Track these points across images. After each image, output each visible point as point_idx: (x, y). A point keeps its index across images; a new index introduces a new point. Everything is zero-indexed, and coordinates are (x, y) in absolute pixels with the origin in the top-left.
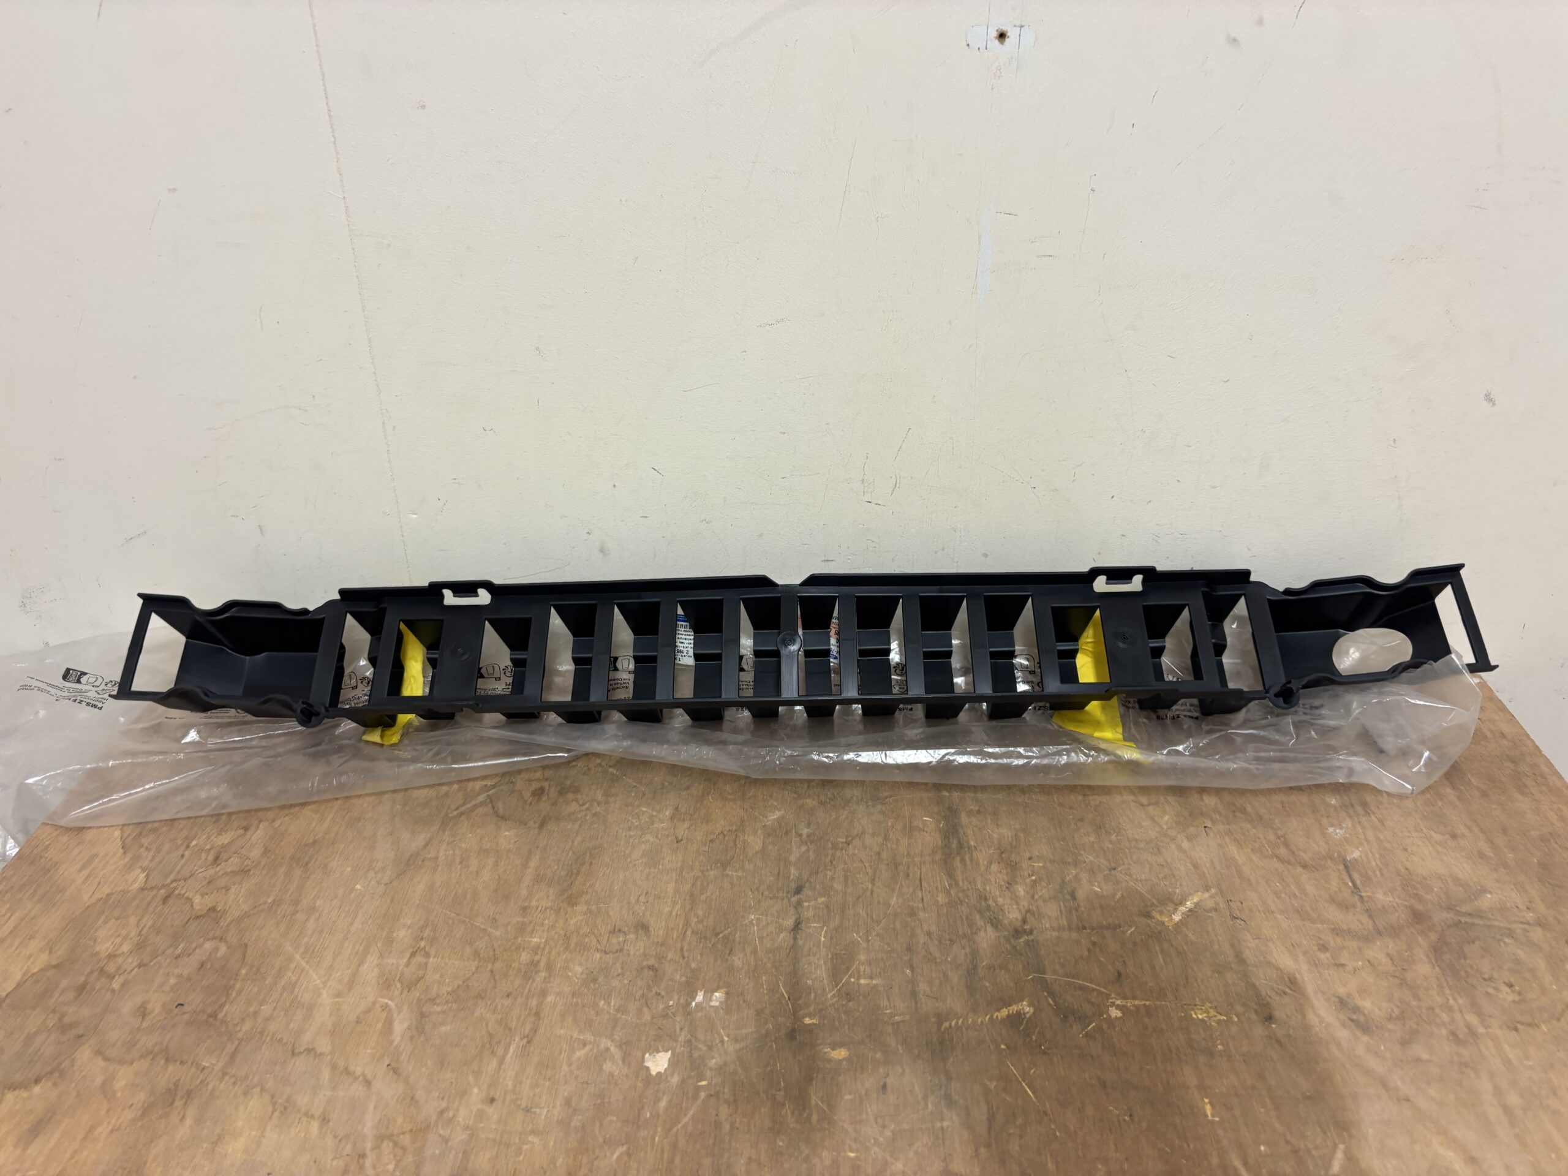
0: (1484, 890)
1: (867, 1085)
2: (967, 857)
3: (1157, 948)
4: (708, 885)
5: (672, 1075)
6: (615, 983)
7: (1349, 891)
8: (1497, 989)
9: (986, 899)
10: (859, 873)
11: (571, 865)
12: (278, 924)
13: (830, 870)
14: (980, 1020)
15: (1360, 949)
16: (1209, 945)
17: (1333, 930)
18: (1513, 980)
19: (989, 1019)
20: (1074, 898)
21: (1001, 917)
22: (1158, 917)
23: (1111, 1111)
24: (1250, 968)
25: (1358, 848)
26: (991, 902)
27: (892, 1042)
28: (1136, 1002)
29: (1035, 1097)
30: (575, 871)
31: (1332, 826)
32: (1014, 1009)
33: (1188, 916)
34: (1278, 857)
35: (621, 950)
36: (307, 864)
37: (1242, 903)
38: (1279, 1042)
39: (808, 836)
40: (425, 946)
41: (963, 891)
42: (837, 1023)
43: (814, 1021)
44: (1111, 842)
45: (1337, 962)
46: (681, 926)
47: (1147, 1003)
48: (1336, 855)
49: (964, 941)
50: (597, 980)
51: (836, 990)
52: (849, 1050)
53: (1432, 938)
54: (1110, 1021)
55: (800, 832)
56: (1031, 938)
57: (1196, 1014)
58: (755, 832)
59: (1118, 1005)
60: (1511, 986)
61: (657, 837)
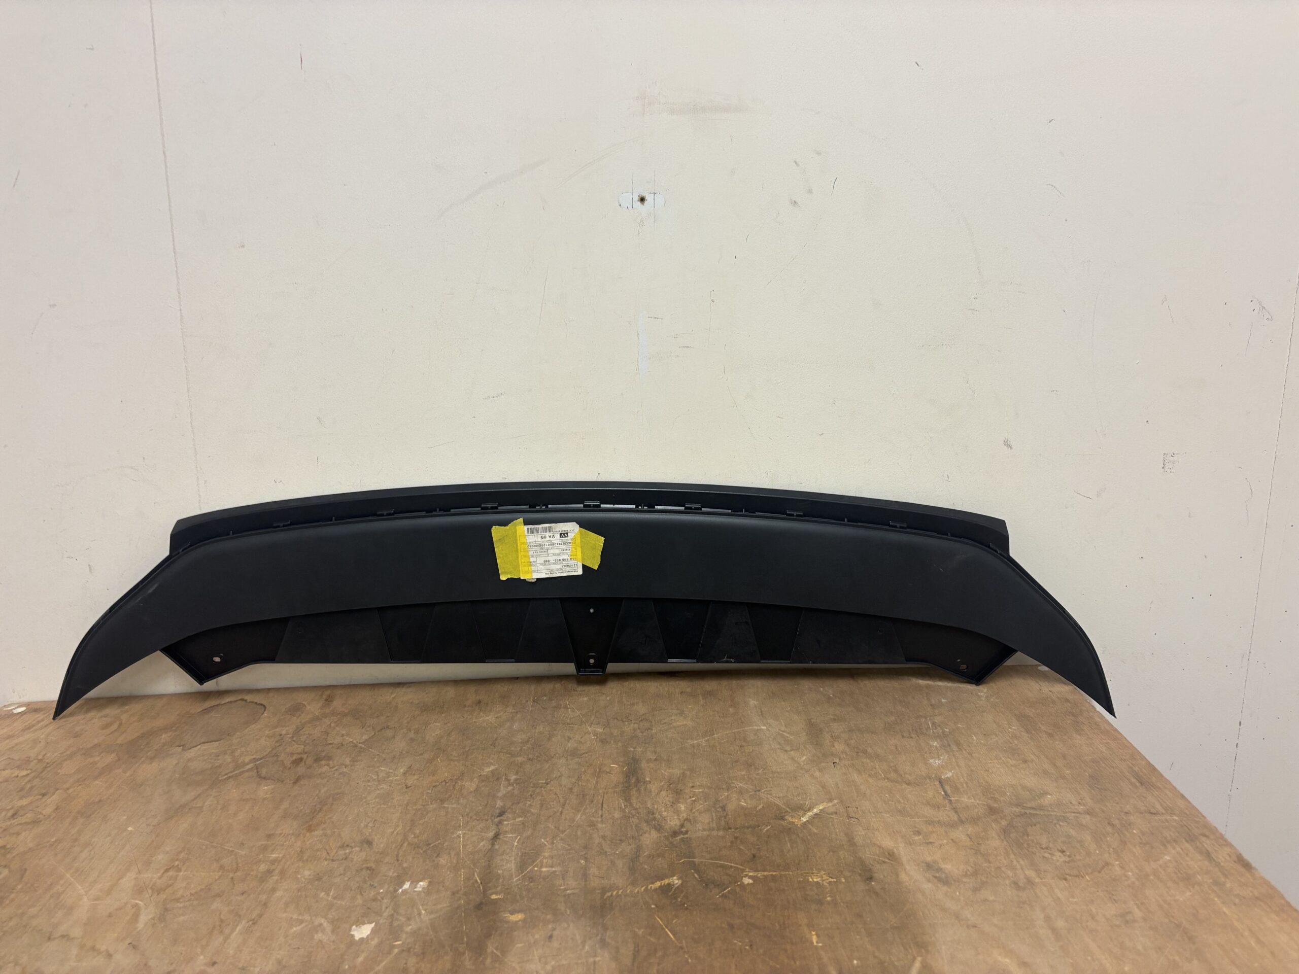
0: (1046, 793)
1: (537, 936)
2: (642, 789)
3: (787, 839)
4: (427, 813)
5: (372, 939)
6: (337, 880)
7: (942, 797)
8: (1052, 854)
9: (653, 814)
10: (553, 802)
11: (316, 806)
12: (56, 855)
13: (529, 801)
14: (636, 891)
15: (946, 832)
16: (828, 835)
17: (926, 821)
18: (1064, 848)
19: (644, 890)
20: (725, 810)
21: (663, 824)
22: (790, 819)
23: (735, 944)
24: (858, 848)
25: (951, 771)
26: (657, 816)
27: (562, 907)
28: (766, 873)
29: (675, 937)
30: (318, 809)
31: (932, 758)
32: (665, 882)
33: (814, 818)
34: (888, 779)
35: (346, 859)
36: (90, 816)
37: (857, 808)
38: (877, 894)
39: (516, 780)
40: (178, 865)
41: (636, 809)
42: (518, 897)
43: (500, 897)
44: (758, 774)
45: (927, 841)
46: (399, 840)
47: (774, 873)
48: (934, 776)
49: (631, 841)
50: (321, 879)
51: (521, 876)
52: (525, 914)
53: (1003, 824)
54: (743, 887)
55: (509, 778)
56: (687, 836)
57: (812, 879)
58: (472, 780)
59: (750, 876)
60: (1063, 852)
61: (390, 786)
